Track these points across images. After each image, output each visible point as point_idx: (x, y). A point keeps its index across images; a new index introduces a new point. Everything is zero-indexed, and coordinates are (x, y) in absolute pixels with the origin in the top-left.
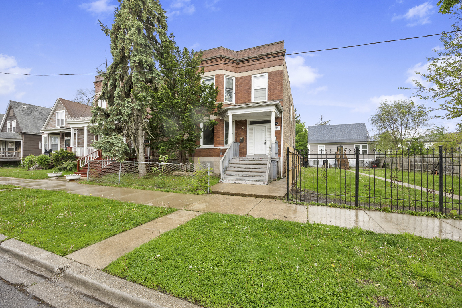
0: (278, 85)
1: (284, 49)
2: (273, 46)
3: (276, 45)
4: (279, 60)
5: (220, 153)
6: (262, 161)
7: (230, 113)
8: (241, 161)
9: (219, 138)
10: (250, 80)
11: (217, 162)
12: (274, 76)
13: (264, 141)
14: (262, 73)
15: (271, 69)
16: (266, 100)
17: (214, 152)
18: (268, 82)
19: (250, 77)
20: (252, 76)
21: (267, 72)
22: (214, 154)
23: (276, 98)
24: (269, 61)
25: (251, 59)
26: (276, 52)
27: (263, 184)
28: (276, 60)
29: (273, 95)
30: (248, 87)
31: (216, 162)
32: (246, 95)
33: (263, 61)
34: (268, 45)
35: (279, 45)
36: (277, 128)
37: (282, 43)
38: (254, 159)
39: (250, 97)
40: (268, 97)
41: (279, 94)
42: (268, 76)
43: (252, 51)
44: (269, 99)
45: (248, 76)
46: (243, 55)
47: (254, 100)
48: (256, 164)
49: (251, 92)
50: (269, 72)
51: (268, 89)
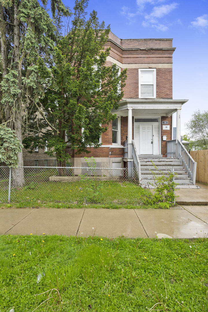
0: (167, 83)
1: (173, 47)
2: (162, 42)
3: (165, 41)
4: (169, 57)
5: (109, 153)
6: (172, 162)
7: (130, 107)
8: (148, 162)
9: (108, 135)
10: (137, 74)
11: (106, 164)
12: (163, 73)
13: (152, 141)
14: (150, 68)
15: (160, 66)
16: (155, 97)
17: (101, 152)
18: (157, 78)
19: (137, 70)
20: (139, 70)
21: (156, 68)
22: (101, 154)
23: (165, 96)
24: (158, 56)
25: (139, 51)
26: (166, 49)
27: (197, 188)
28: (165, 57)
29: (163, 93)
30: (135, 81)
31: (104, 163)
32: (132, 90)
33: (152, 55)
34: (156, 40)
35: (168, 42)
36: (166, 127)
37: (170, 40)
38: (160, 160)
39: (137, 92)
40: (157, 95)
41: (168, 93)
42: (157, 73)
43: (140, 43)
44: (158, 96)
45: (135, 69)
46: (129, 45)
47: (141, 96)
48: (166, 165)
49: (138, 87)
50: (158, 69)
51: (157, 86)
